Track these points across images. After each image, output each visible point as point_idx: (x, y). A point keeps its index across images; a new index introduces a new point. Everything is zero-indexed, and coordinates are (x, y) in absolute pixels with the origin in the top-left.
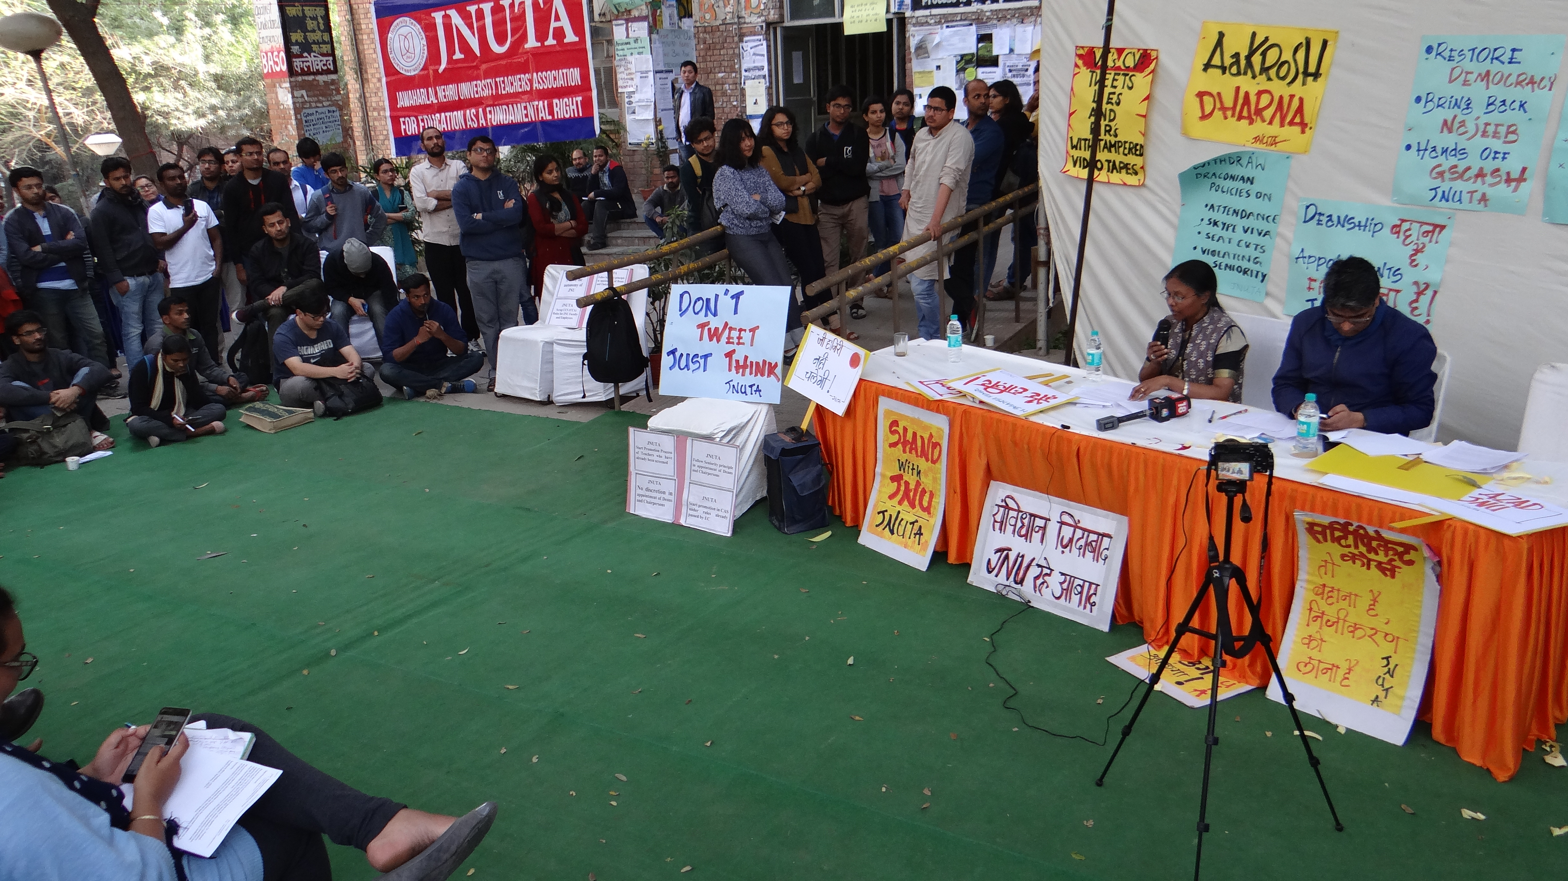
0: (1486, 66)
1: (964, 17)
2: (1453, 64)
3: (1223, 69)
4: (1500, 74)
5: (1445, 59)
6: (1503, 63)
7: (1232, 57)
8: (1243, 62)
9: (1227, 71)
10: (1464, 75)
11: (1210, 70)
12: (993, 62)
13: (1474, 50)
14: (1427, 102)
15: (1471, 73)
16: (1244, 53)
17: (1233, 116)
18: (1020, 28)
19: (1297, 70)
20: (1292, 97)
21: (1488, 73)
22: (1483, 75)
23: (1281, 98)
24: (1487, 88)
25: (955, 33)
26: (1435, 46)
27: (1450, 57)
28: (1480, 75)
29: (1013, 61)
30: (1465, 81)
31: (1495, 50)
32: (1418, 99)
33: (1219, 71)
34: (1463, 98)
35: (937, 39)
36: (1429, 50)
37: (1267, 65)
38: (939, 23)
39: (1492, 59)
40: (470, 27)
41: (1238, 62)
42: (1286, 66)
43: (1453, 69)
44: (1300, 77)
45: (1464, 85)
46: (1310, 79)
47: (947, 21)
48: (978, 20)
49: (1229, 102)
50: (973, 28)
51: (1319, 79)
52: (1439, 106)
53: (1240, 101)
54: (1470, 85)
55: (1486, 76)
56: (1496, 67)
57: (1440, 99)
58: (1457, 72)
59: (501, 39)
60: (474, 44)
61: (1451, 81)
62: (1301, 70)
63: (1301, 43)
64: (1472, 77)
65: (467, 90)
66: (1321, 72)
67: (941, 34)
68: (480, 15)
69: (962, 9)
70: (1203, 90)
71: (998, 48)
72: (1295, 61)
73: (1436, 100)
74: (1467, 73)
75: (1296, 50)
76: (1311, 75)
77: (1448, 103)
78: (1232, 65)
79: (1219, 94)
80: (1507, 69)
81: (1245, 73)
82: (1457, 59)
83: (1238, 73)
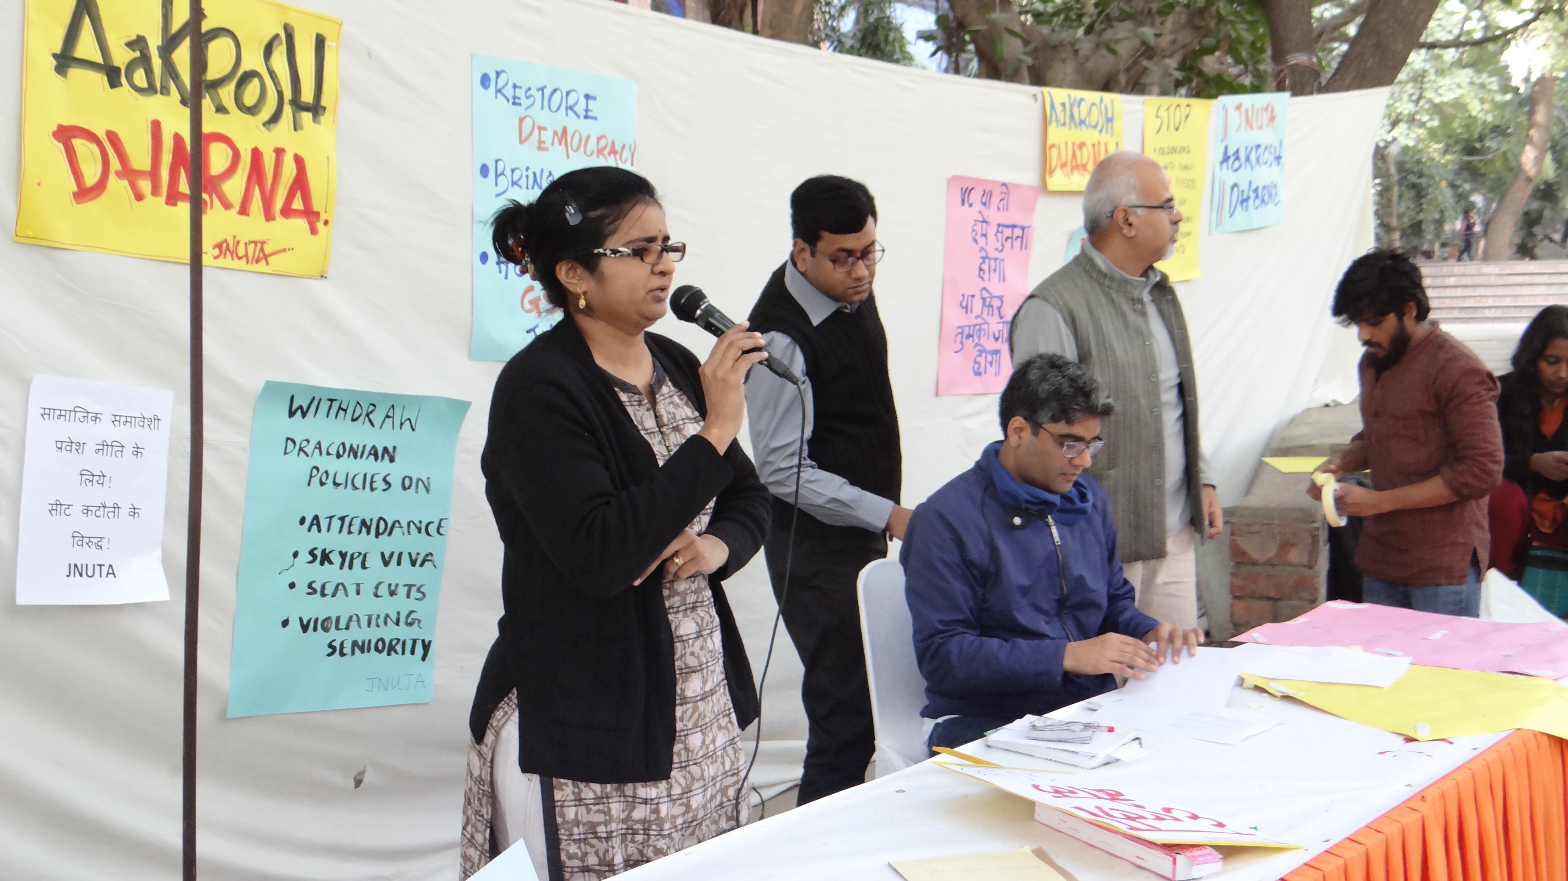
0: (561, 119)
2: (520, 111)
3: (113, 76)
4: (577, 135)
5: (508, 100)
6: (578, 116)
7: (130, 45)
8: (157, 63)
9: (123, 79)
10: (536, 130)
11: (74, 72)
13: (542, 89)
14: (497, 176)
15: (545, 129)
16: (154, 42)
17: (155, 192)
19: (280, 94)
20: (279, 152)
21: (565, 130)
22: (560, 134)
23: (256, 154)
24: (568, 157)
26: (493, 76)
27: (515, 97)
28: (555, 133)
30: (540, 142)
31: (568, 93)
32: (484, 171)
33: (100, 79)
34: (542, 170)
36: (485, 80)
37: (212, 74)
39: (567, 108)
41: (144, 60)
42: (255, 82)
43: (521, 120)
44: (288, 110)
45: (540, 148)
46: (306, 117)
49: (141, 159)
51: (322, 118)
52: (514, 183)
53: (167, 158)
54: (546, 149)
55: (563, 136)
56: (572, 123)
57: (513, 171)
58: (527, 125)
61: (522, 141)
62: (288, 95)
63: (277, 36)
64: (547, 136)
66: (324, 103)
70: (66, 123)
72: (272, 73)
73: (508, 172)
74: (541, 128)
75: (268, 51)
76: (306, 108)
77: (524, 178)
78: (131, 66)
79: (112, 136)
80: (586, 127)
81: (165, 91)
82: (525, 102)
83: (151, 89)
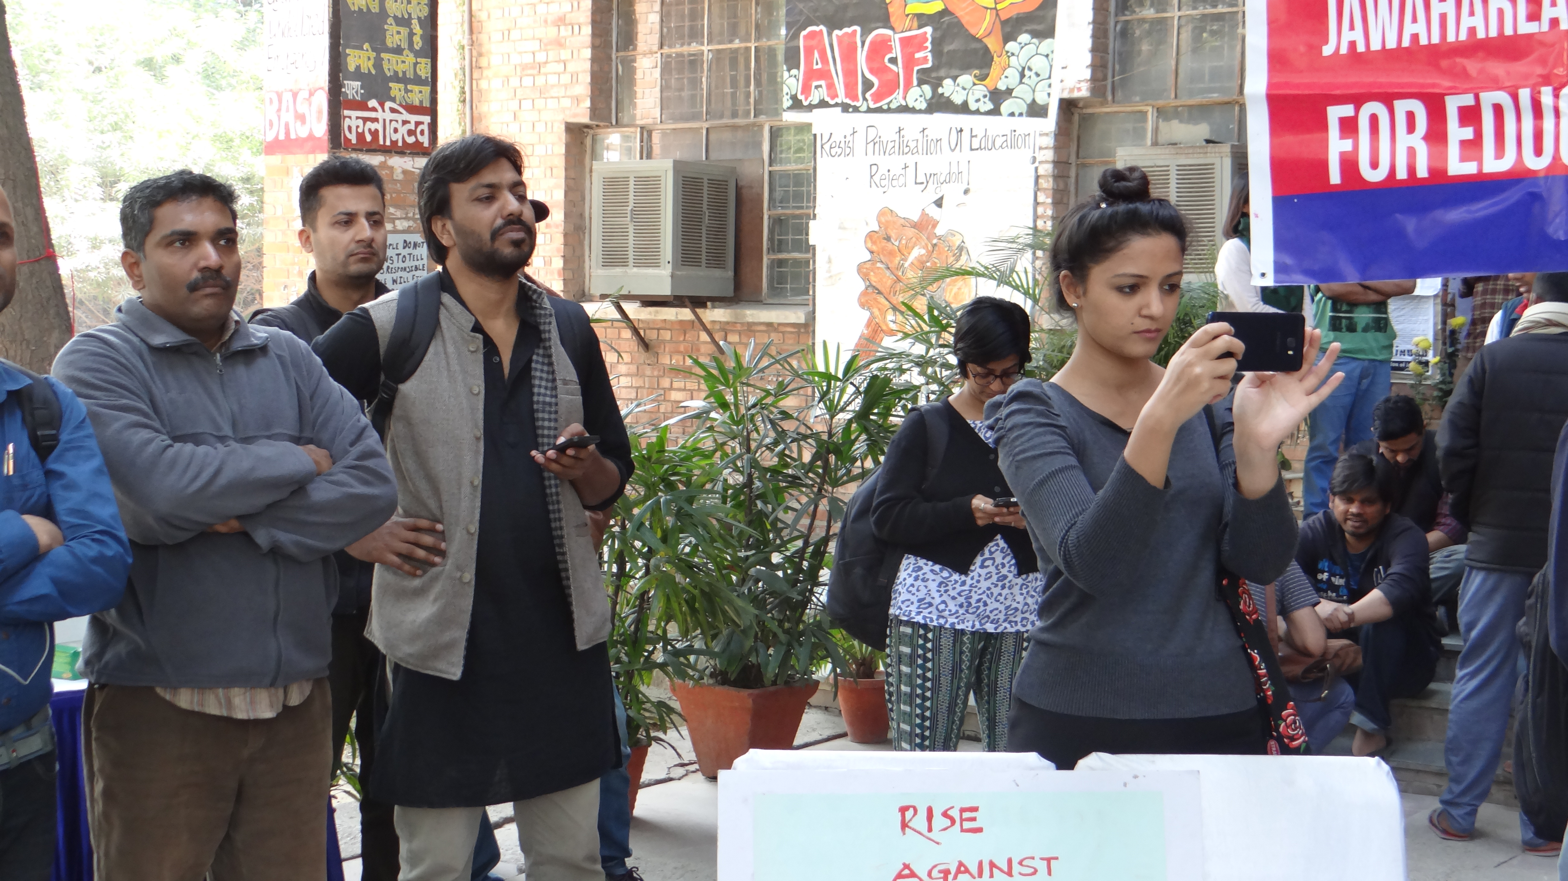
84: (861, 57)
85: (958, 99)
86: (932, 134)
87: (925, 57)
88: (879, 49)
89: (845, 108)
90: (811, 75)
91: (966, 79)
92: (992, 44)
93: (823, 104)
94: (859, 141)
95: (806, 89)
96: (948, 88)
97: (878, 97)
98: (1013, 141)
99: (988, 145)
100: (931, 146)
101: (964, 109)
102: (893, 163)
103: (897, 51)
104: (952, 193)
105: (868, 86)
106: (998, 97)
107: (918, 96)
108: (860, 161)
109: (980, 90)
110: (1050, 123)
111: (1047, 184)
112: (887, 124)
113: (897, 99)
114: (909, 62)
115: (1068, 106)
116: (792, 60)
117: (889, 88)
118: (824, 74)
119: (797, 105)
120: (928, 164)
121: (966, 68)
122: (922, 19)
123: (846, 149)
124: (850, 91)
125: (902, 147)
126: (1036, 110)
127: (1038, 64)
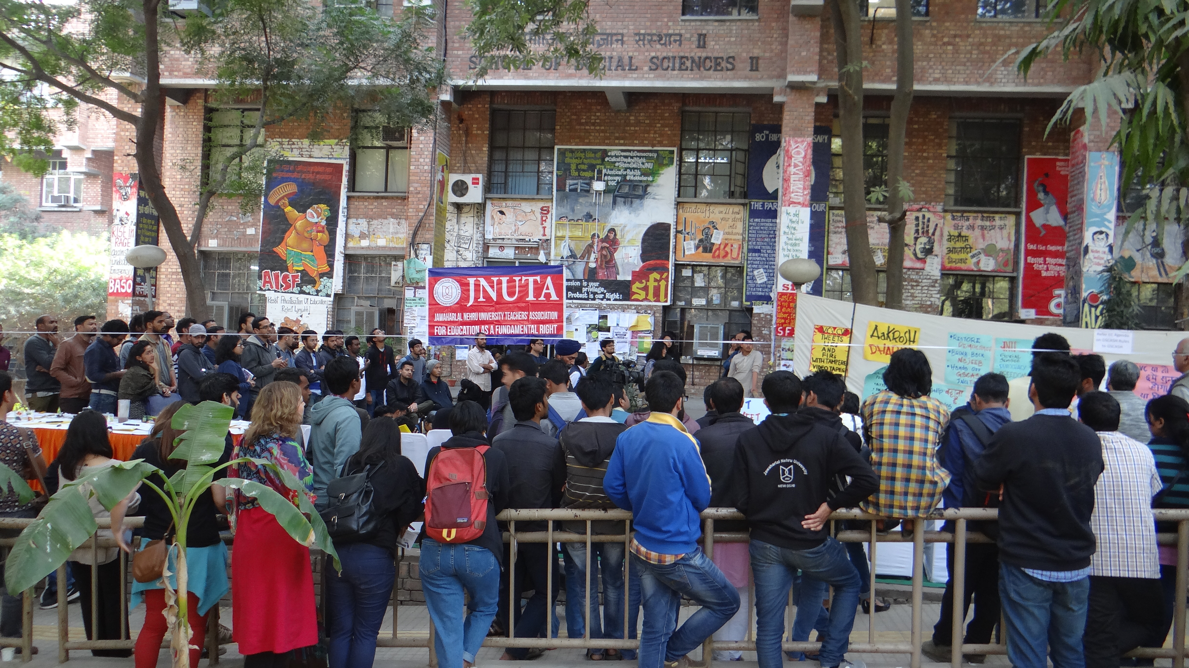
1: (591, 306)
2: (959, 342)
3: (878, 338)
4: (974, 346)
5: (956, 340)
8: (886, 336)
9: (880, 339)
11: (873, 338)
12: (608, 330)
14: (952, 353)
16: (886, 333)
17: (884, 353)
18: (622, 314)
19: (907, 340)
24: (971, 349)
25: (587, 313)
26: (953, 336)
29: (618, 330)
31: (972, 338)
32: (949, 352)
33: (876, 339)
34: (964, 352)
35: (577, 315)
36: (951, 337)
37: (895, 337)
38: (577, 307)
39: (971, 341)
40: (492, 287)
42: (902, 338)
47: (582, 307)
48: (599, 308)
49: (882, 349)
50: (597, 311)
52: (956, 354)
54: (965, 348)
55: (970, 346)
56: (973, 343)
57: (956, 352)
58: (961, 344)
59: (511, 294)
60: (494, 295)
61: (959, 347)
63: (907, 331)
65: (483, 316)
66: (915, 341)
67: (579, 313)
68: (500, 283)
69: (590, 302)
70: (871, 344)
71: (611, 322)
72: (905, 337)
74: (964, 344)
75: (905, 333)
77: (959, 353)
78: (881, 336)
80: (976, 344)
81: (887, 339)
83: (884, 339)
84: (280, 279)
85: (307, 291)
86: (300, 299)
87: (299, 280)
88: (285, 278)
89: (275, 291)
90: (265, 282)
91: (309, 286)
92: (316, 279)
93: (269, 290)
94: (279, 300)
95: (264, 286)
96: (304, 288)
97: (285, 289)
98: (322, 302)
99: (315, 303)
100: (300, 302)
101: (309, 294)
102: (289, 306)
103: (291, 278)
104: (305, 314)
105: (282, 286)
106: (318, 292)
107: (296, 289)
108: (279, 305)
109: (313, 289)
110: (332, 299)
111: (330, 313)
112: (288, 296)
113: (290, 290)
114: (294, 281)
115: (336, 295)
116: (260, 278)
117: (288, 287)
118: (270, 282)
119: (261, 289)
120: (298, 306)
121: (309, 284)
122: (298, 271)
123: (276, 301)
124: (277, 287)
125: (291, 302)
126: (328, 295)
127: (328, 284)
